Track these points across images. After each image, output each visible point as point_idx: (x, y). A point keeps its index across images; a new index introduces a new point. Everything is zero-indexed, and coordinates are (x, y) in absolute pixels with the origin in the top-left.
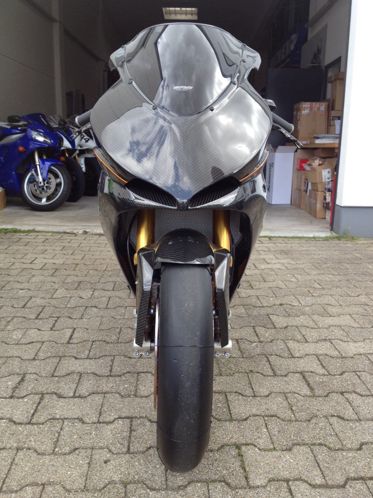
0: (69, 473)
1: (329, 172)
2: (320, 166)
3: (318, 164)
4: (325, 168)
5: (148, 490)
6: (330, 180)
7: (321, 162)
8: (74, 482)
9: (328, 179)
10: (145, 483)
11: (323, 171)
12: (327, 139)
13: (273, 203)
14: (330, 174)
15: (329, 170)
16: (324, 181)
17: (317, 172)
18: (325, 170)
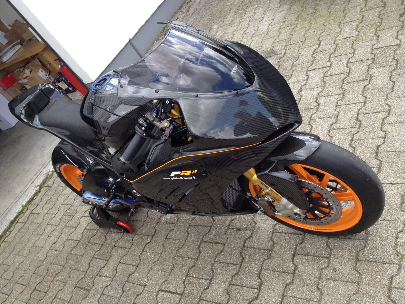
0: (340, 292)
1: (42, 71)
2: (32, 73)
3: (30, 73)
4: (38, 71)
5: (366, 249)
6: (48, 75)
7: (29, 70)
8: (350, 289)
9: (46, 75)
10: (359, 250)
11: (38, 74)
12: (8, 53)
13: (14, 125)
14: (44, 71)
15: (41, 70)
16: (46, 80)
17: (36, 78)
18: (39, 72)
